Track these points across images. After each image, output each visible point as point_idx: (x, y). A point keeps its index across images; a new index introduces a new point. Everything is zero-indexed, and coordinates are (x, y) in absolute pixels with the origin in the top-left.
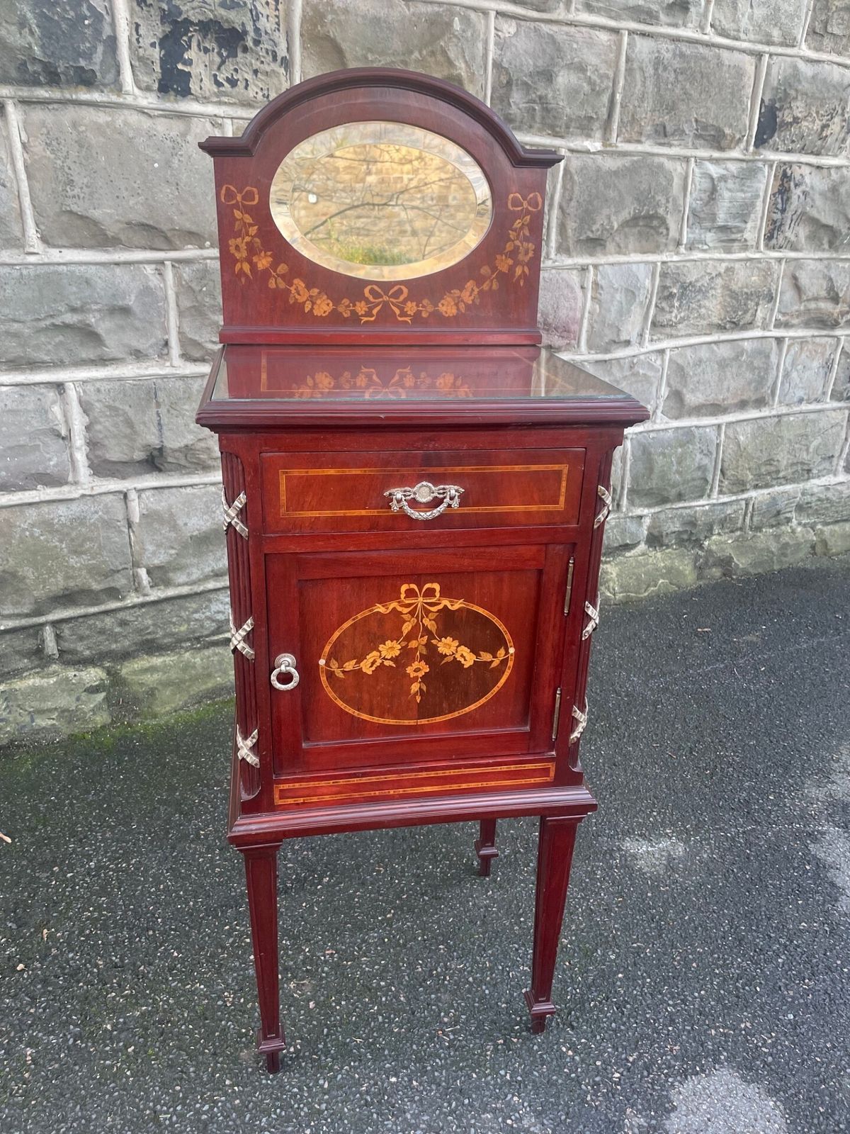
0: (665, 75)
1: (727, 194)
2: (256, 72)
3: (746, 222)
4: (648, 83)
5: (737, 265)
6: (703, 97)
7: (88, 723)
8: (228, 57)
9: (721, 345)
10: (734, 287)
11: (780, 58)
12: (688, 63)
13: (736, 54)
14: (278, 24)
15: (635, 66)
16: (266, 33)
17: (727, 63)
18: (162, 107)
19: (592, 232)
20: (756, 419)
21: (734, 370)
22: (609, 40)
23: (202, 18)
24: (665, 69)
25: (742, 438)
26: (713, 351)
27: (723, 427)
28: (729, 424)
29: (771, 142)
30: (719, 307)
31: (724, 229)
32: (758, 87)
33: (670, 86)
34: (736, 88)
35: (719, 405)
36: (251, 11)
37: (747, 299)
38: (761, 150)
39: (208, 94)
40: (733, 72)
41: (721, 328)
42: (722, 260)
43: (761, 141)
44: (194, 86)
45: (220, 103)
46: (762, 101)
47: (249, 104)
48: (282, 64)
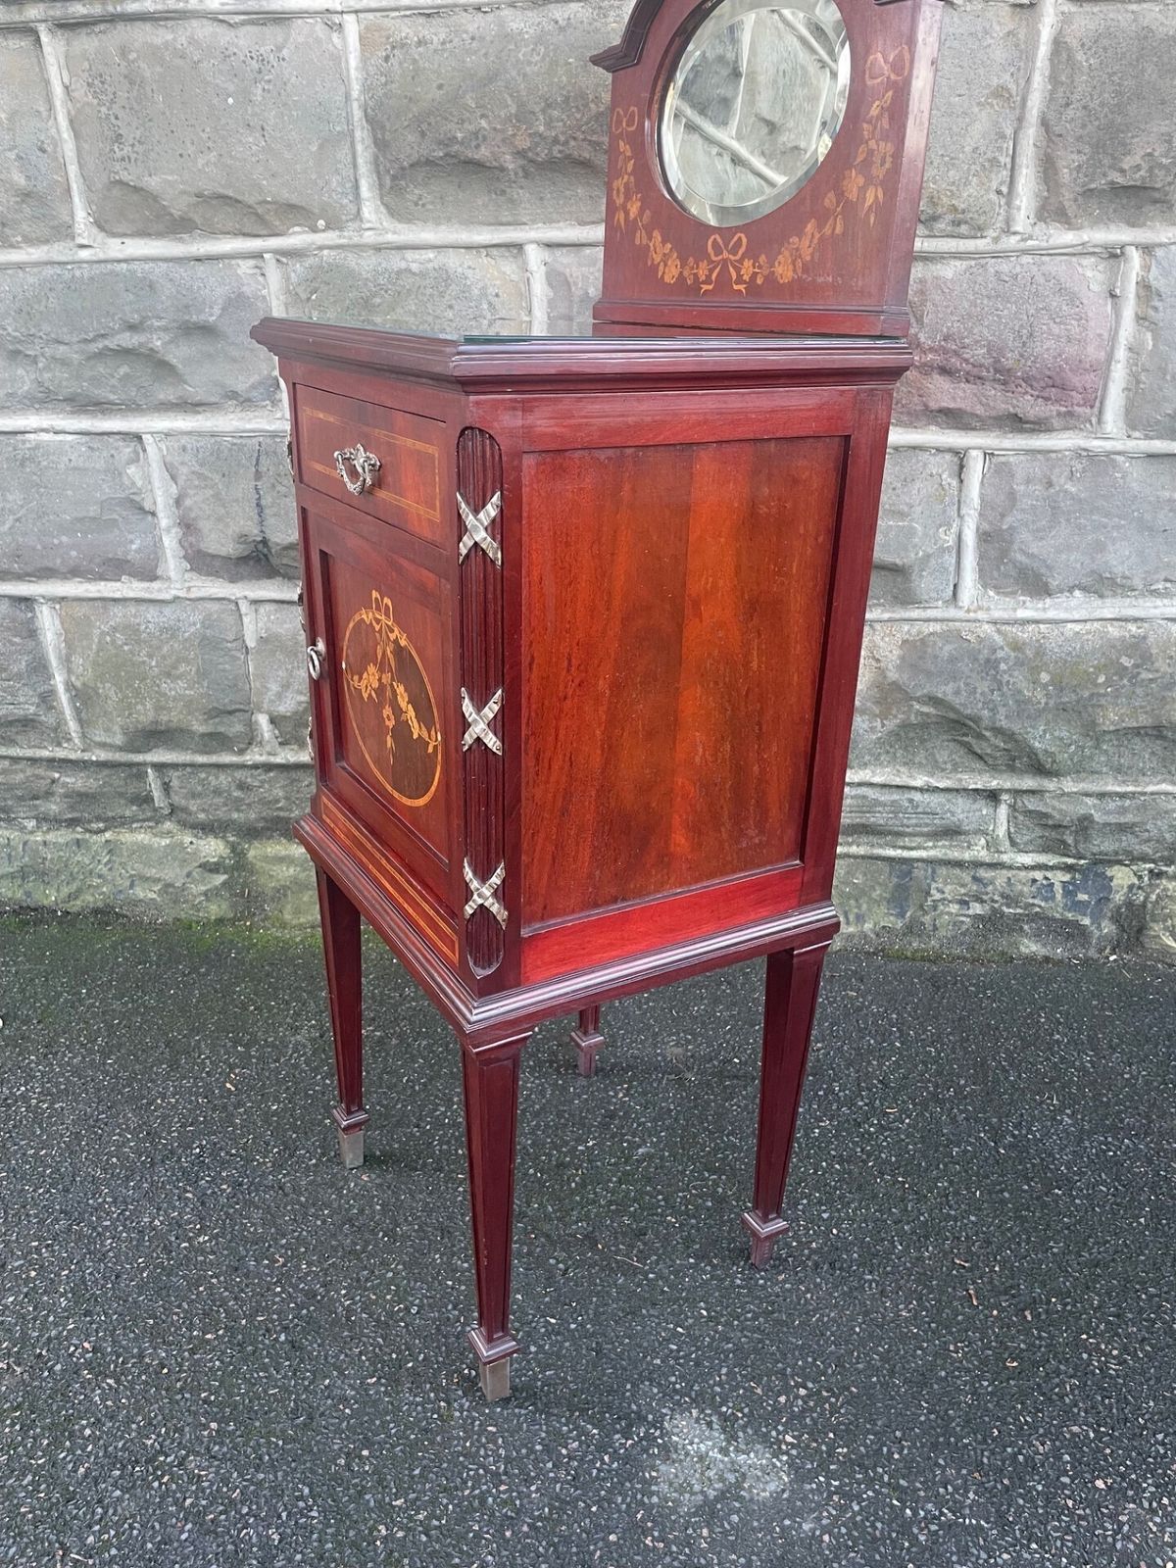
7: (198, 910)
19: (1122, 171)
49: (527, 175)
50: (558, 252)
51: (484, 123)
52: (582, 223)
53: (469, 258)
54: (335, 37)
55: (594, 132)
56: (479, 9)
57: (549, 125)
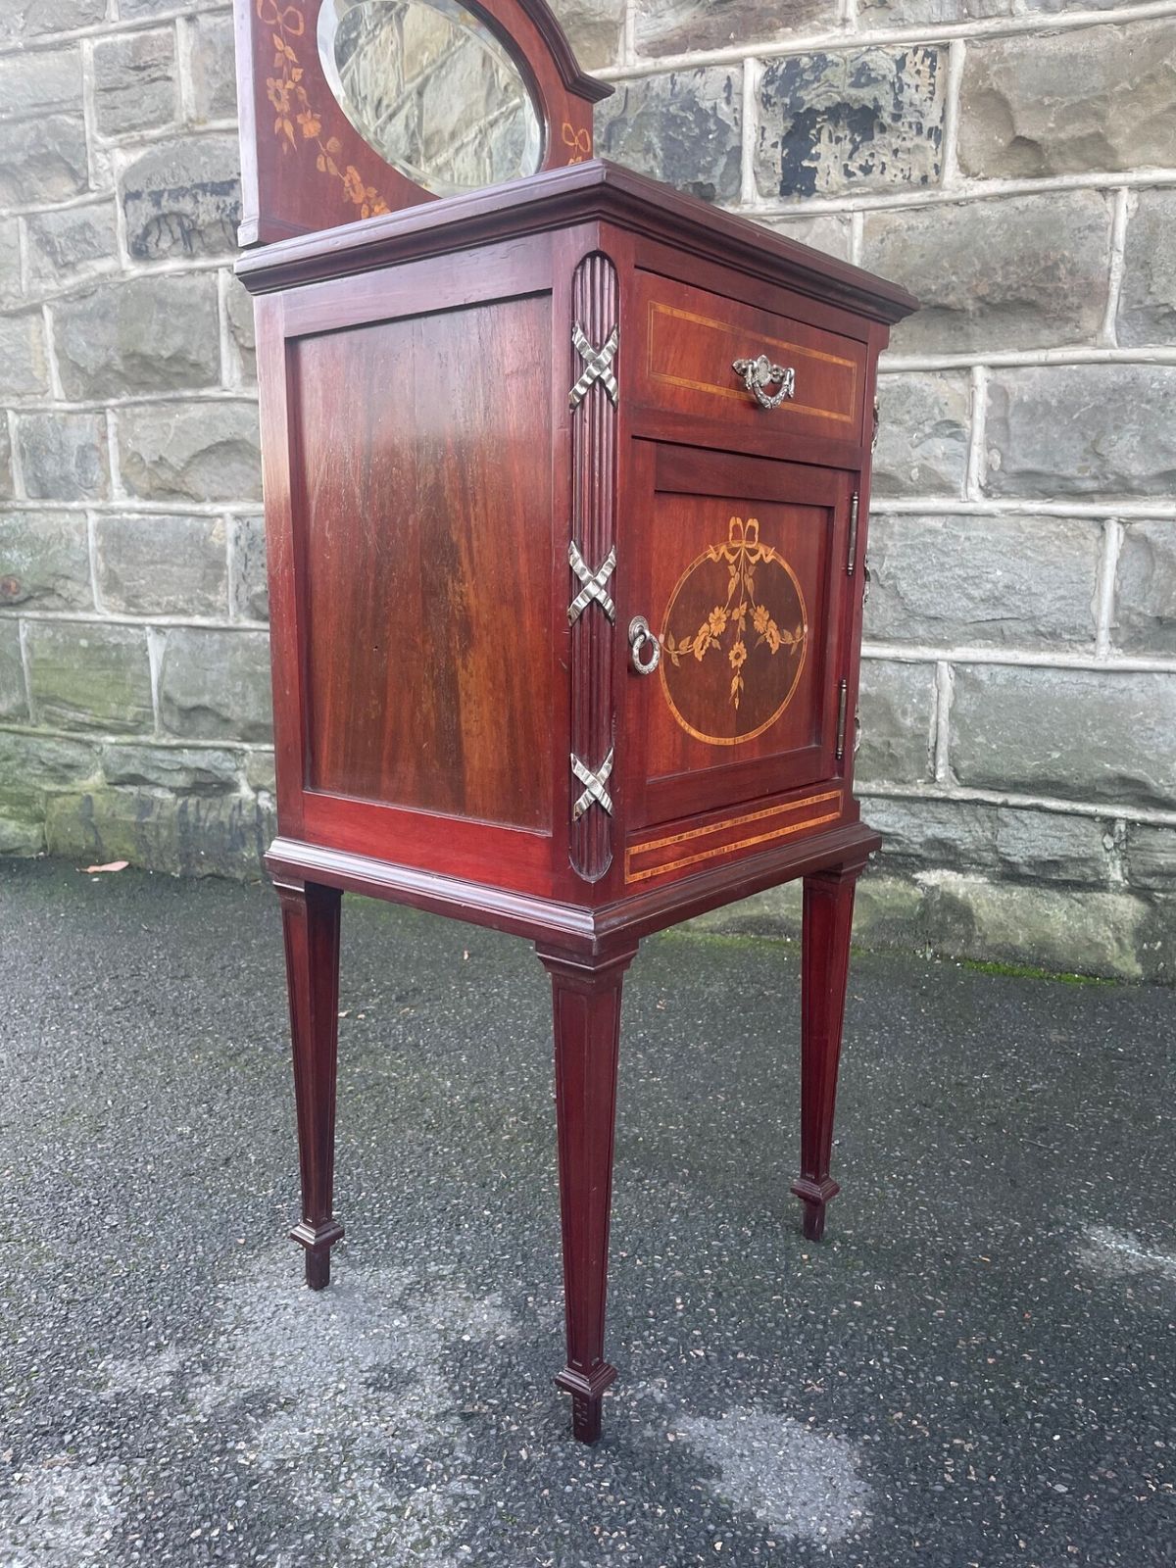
2: (896, 152)
8: (862, 141)
14: (932, 93)
16: (911, 104)
18: (781, 210)
23: (828, 104)
36: (893, 84)
39: (835, 188)
44: (819, 183)
45: (851, 196)
47: (885, 191)
48: (930, 136)
49: (982, 314)
50: (1000, 373)
51: (954, 278)
52: (1021, 350)
53: (926, 379)
54: (845, 229)
55: (1041, 280)
56: (957, 203)
57: (1006, 277)
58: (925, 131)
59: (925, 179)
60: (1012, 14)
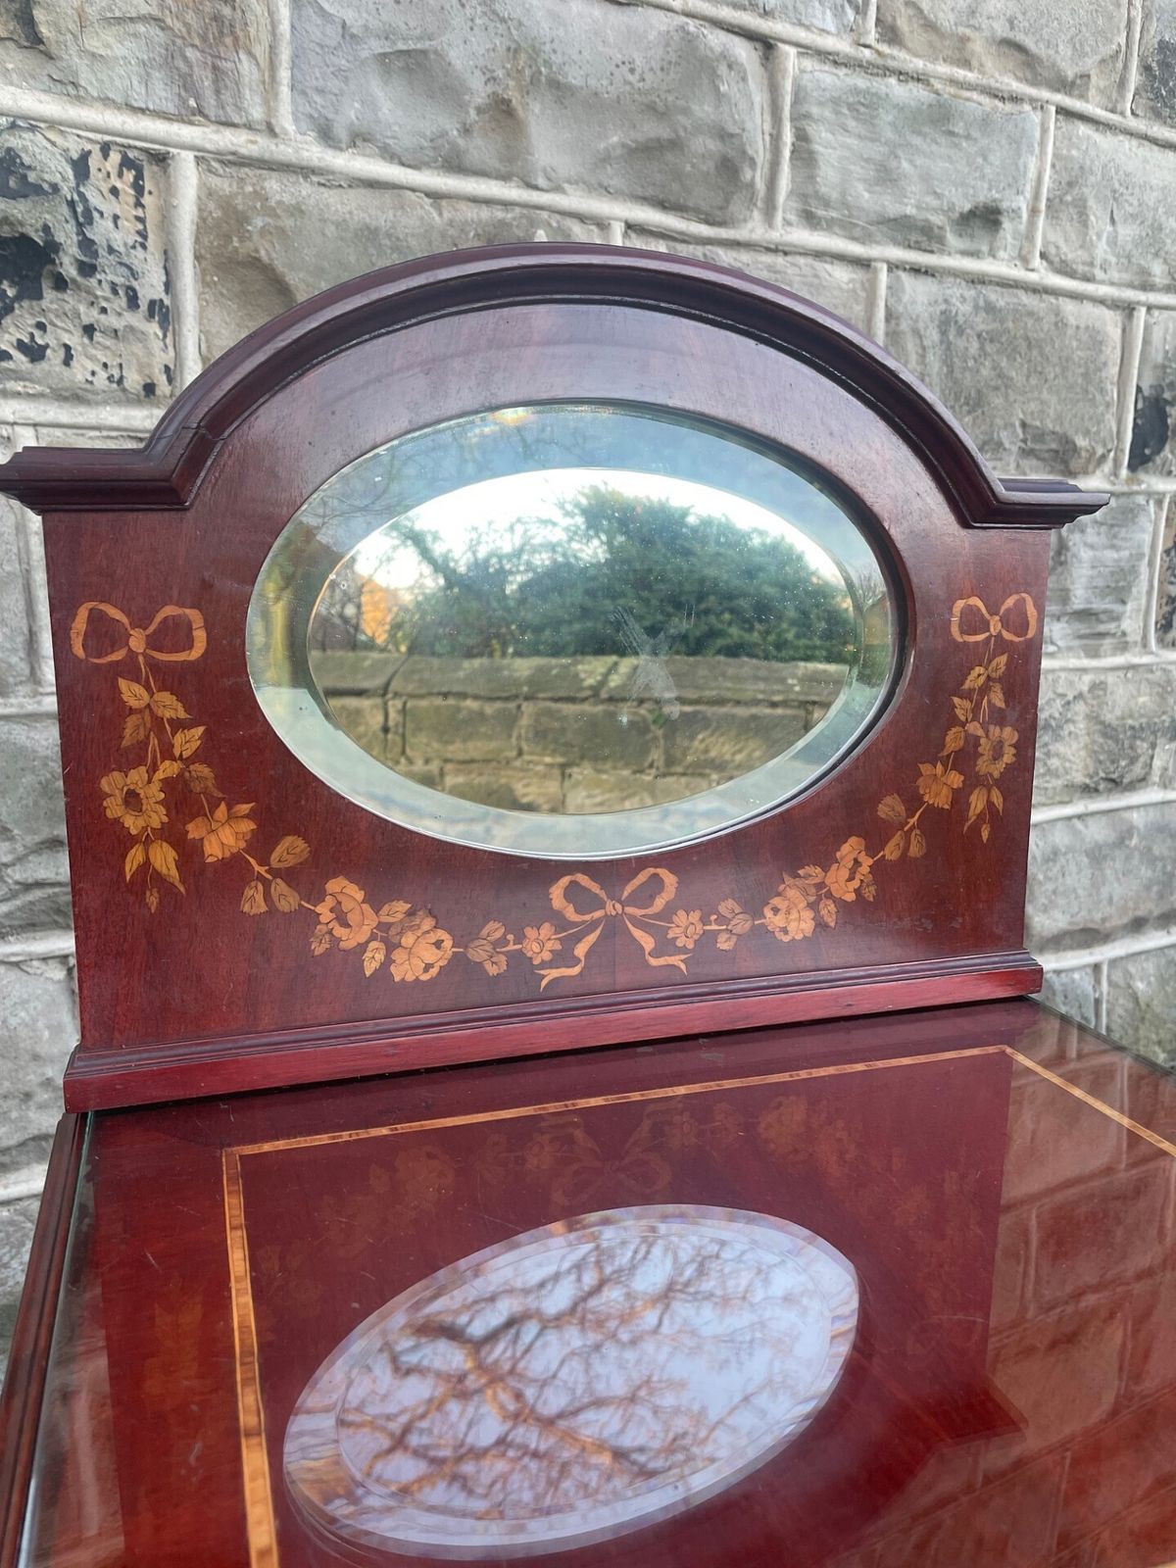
0: (961, 343)
1: (1086, 555)
2: (89, 330)
3: (1124, 602)
4: (930, 357)
5: (1111, 678)
6: (1033, 381)
8: (19, 298)
9: (1090, 821)
10: (1109, 717)
11: (1166, 314)
12: (1002, 322)
13: (1088, 307)
14: (143, 234)
15: (904, 326)
16: (111, 250)
17: (1072, 321)
20: (1162, 949)
21: (1118, 865)
22: (851, 281)
24: (960, 332)
25: (1140, 986)
26: (1076, 833)
27: (1105, 969)
28: (1114, 963)
29: (1158, 460)
30: (1083, 753)
31: (1085, 615)
32: (1130, 364)
33: (971, 363)
34: (1092, 366)
35: (1095, 931)
36: (71, 204)
37: (1134, 737)
38: (1142, 476)
40: (1085, 338)
41: (1089, 790)
42: (1084, 670)
43: (1140, 459)
46: (1139, 389)
47: (75, 396)
48: (151, 314)
58: (144, 305)
59: (150, 389)
60: (271, 131)
